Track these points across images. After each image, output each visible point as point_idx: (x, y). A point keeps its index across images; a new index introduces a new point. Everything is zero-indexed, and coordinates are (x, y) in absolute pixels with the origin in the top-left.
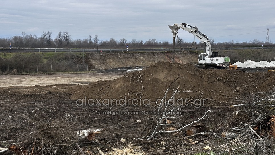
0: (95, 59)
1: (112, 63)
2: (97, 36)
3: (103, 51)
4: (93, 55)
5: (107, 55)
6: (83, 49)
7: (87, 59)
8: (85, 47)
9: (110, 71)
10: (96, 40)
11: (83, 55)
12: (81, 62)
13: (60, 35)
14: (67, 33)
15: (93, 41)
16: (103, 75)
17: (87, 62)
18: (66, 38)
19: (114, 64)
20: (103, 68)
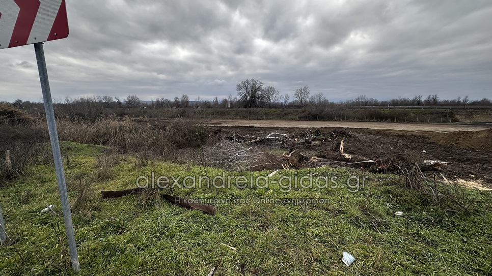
0: (460, 115)
1: (479, 118)
2: (467, 97)
3: (470, 108)
4: (458, 111)
5: (475, 112)
6: (449, 107)
7: (451, 115)
8: (452, 105)
9: (475, 124)
10: (465, 101)
11: (448, 111)
12: (446, 116)
13: (429, 97)
14: (436, 96)
15: (462, 101)
16: (466, 127)
17: (450, 117)
18: (435, 100)
19: (482, 119)
20: (468, 121)
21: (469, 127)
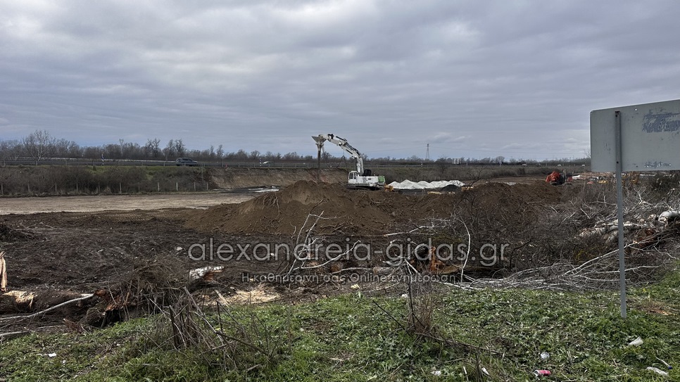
0: (218, 176)
1: (241, 182)
2: (221, 146)
3: (228, 166)
4: (215, 170)
5: (234, 171)
6: (202, 163)
7: (207, 176)
8: (204, 160)
9: (237, 192)
10: (220, 152)
11: (202, 170)
12: (200, 179)
13: (171, 143)
14: (180, 142)
15: (216, 153)
16: (228, 196)
17: (207, 180)
18: (180, 148)
19: (243, 183)
20: (229, 187)
21: (230, 196)
